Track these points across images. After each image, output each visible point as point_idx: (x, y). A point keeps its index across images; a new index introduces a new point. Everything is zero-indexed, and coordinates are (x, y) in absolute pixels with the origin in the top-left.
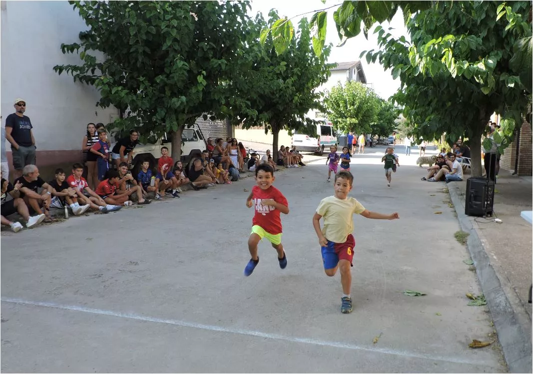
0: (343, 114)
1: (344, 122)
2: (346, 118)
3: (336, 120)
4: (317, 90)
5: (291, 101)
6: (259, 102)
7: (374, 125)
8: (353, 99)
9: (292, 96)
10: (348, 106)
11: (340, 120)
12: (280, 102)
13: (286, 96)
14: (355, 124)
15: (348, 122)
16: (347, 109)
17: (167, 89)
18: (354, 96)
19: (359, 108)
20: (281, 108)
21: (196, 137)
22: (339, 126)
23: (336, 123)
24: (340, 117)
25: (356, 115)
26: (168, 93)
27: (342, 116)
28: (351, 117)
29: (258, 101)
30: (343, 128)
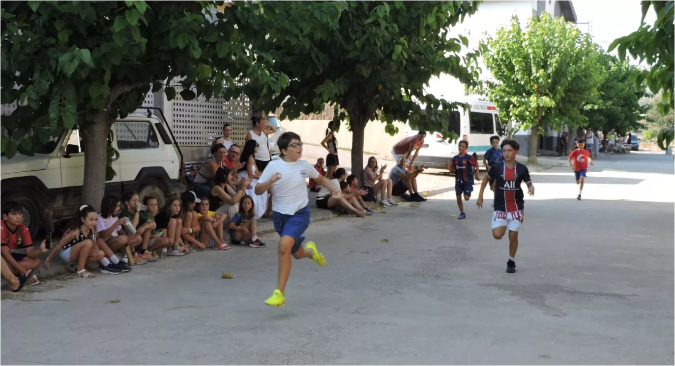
0: (523, 86)
1: (523, 103)
2: (529, 94)
3: (506, 99)
4: (453, 32)
5: (389, 56)
6: (317, 56)
7: (592, 110)
8: (544, 53)
9: (391, 44)
10: (534, 69)
11: (514, 99)
12: (362, 59)
13: (376, 45)
14: (550, 109)
15: (533, 105)
16: (530, 74)
17: (58, 25)
18: (547, 48)
19: (559, 73)
20: (366, 72)
21: (154, 138)
22: (513, 111)
23: (505, 106)
24: (515, 94)
25: (551, 90)
26: (63, 37)
27: (519, 90)
28: (540, 93)
29: (313, 56)
30: (521, 118)
